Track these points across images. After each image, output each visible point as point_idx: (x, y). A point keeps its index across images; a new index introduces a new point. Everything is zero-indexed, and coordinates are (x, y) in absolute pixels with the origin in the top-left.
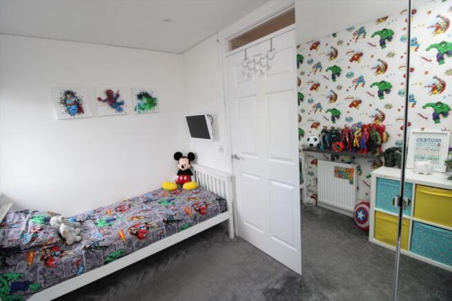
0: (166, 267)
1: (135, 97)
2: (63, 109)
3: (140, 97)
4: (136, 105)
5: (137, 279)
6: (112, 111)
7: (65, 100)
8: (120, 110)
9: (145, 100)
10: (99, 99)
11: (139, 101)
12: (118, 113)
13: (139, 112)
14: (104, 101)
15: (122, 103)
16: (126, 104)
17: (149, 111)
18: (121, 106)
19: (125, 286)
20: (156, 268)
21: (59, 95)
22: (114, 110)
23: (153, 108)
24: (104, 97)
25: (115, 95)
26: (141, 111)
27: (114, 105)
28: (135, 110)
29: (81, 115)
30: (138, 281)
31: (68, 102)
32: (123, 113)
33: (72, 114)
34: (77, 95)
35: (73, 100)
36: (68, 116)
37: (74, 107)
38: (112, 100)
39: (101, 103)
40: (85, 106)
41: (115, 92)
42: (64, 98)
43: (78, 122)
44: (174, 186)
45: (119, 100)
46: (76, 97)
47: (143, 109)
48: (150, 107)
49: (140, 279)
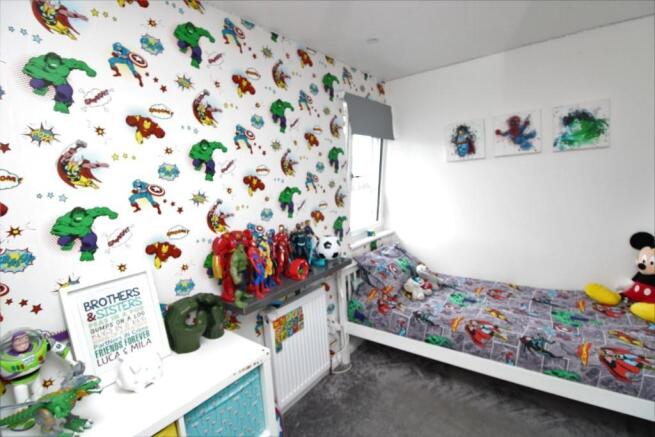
0: (516, 413)
1: (558, 121)
2: (452, 148)
3: (568, 121)
4: (558, 135)
5: (471, 393)
6: (515, 149)
7: (457, 138)
8: (527, 146)
9: (578, 126)
10: (498, 132)
11: (565, 129)
12: (523, 152)
13: (562, 149)
14: (505, 134)
15: (532, 135)
16: (538, 135)
17: (583, 146)
18: (530, 140)
19: (451, 388)
20: (501, 403)
21: (451, 133)
22: (518, 147)
23: (594, 140)
24: (505, 128)
25: (522, 124)
26: (567, 147)
27: (518, 139)
28: (555, 144)
29: (471, 156)
30: (468, 398)
31: (460, 140)
32: (531, 150)
33: (461, 154)
34: (470, 130)
35: (466, 136)
36: (457, 157)
37: (464, 146)
38: (518, 132)
39: (500, 138)
40: (478, 145)
41: (523, 118)
42: (455, 135)
43: (469, 165)
44: (610, 298)
45: (527, 131)
46: (469, 133)
47: (571, 143)
48: (587, 138)
49: (471, 396)
